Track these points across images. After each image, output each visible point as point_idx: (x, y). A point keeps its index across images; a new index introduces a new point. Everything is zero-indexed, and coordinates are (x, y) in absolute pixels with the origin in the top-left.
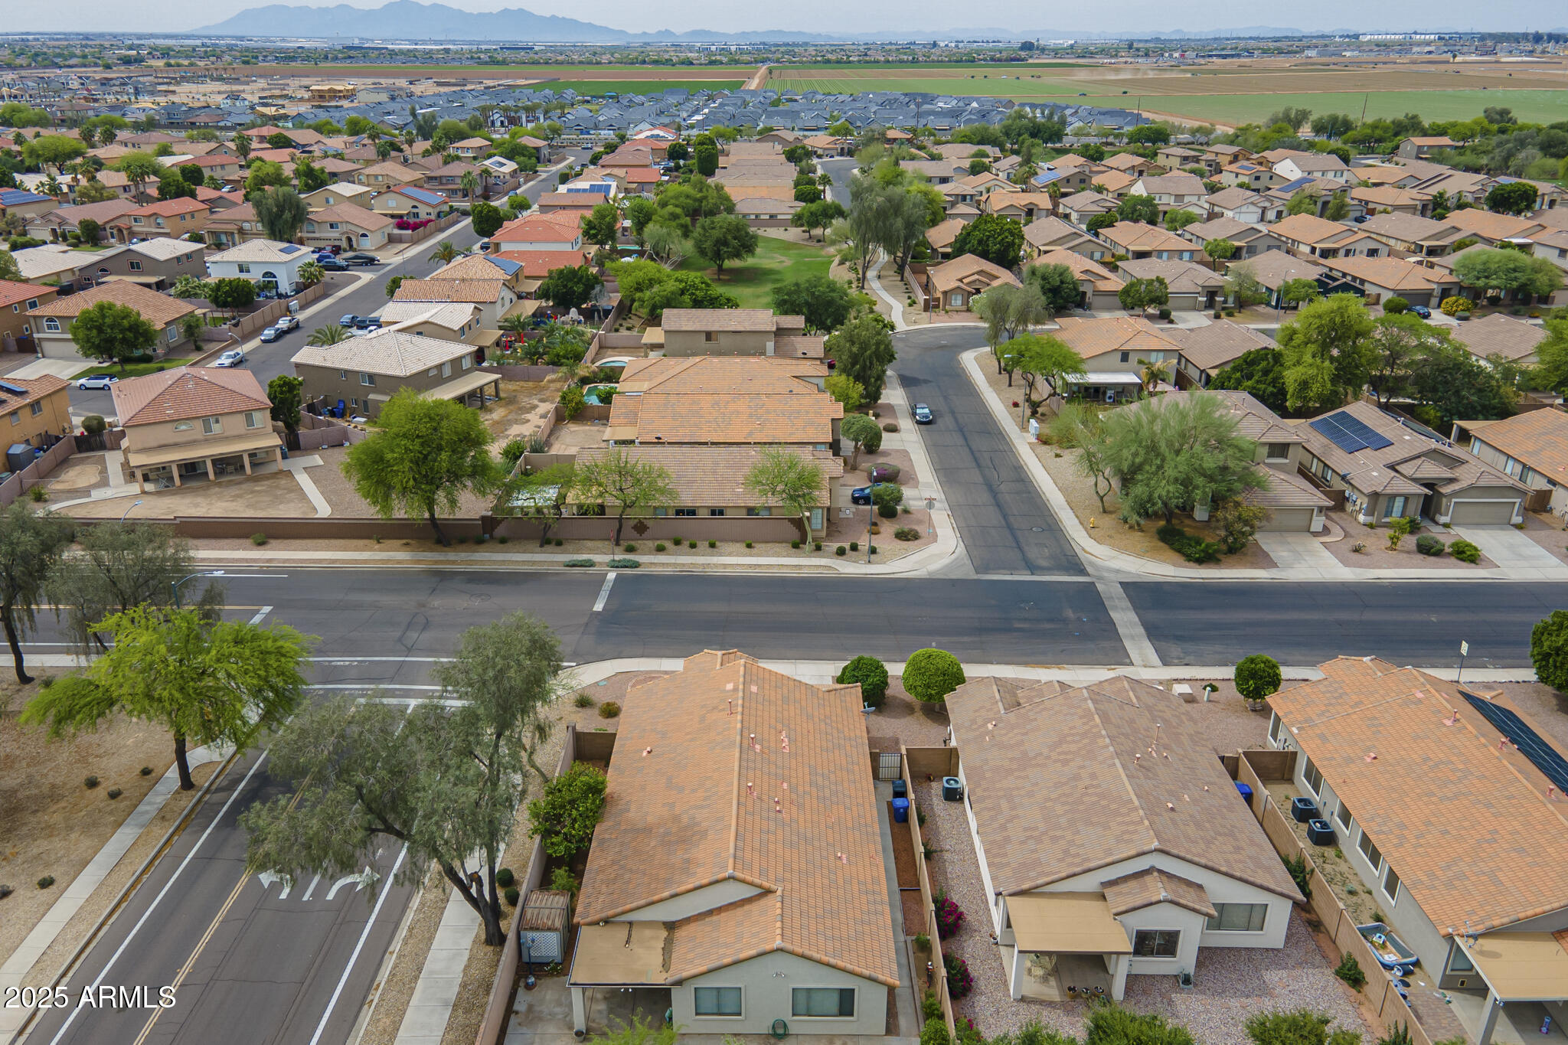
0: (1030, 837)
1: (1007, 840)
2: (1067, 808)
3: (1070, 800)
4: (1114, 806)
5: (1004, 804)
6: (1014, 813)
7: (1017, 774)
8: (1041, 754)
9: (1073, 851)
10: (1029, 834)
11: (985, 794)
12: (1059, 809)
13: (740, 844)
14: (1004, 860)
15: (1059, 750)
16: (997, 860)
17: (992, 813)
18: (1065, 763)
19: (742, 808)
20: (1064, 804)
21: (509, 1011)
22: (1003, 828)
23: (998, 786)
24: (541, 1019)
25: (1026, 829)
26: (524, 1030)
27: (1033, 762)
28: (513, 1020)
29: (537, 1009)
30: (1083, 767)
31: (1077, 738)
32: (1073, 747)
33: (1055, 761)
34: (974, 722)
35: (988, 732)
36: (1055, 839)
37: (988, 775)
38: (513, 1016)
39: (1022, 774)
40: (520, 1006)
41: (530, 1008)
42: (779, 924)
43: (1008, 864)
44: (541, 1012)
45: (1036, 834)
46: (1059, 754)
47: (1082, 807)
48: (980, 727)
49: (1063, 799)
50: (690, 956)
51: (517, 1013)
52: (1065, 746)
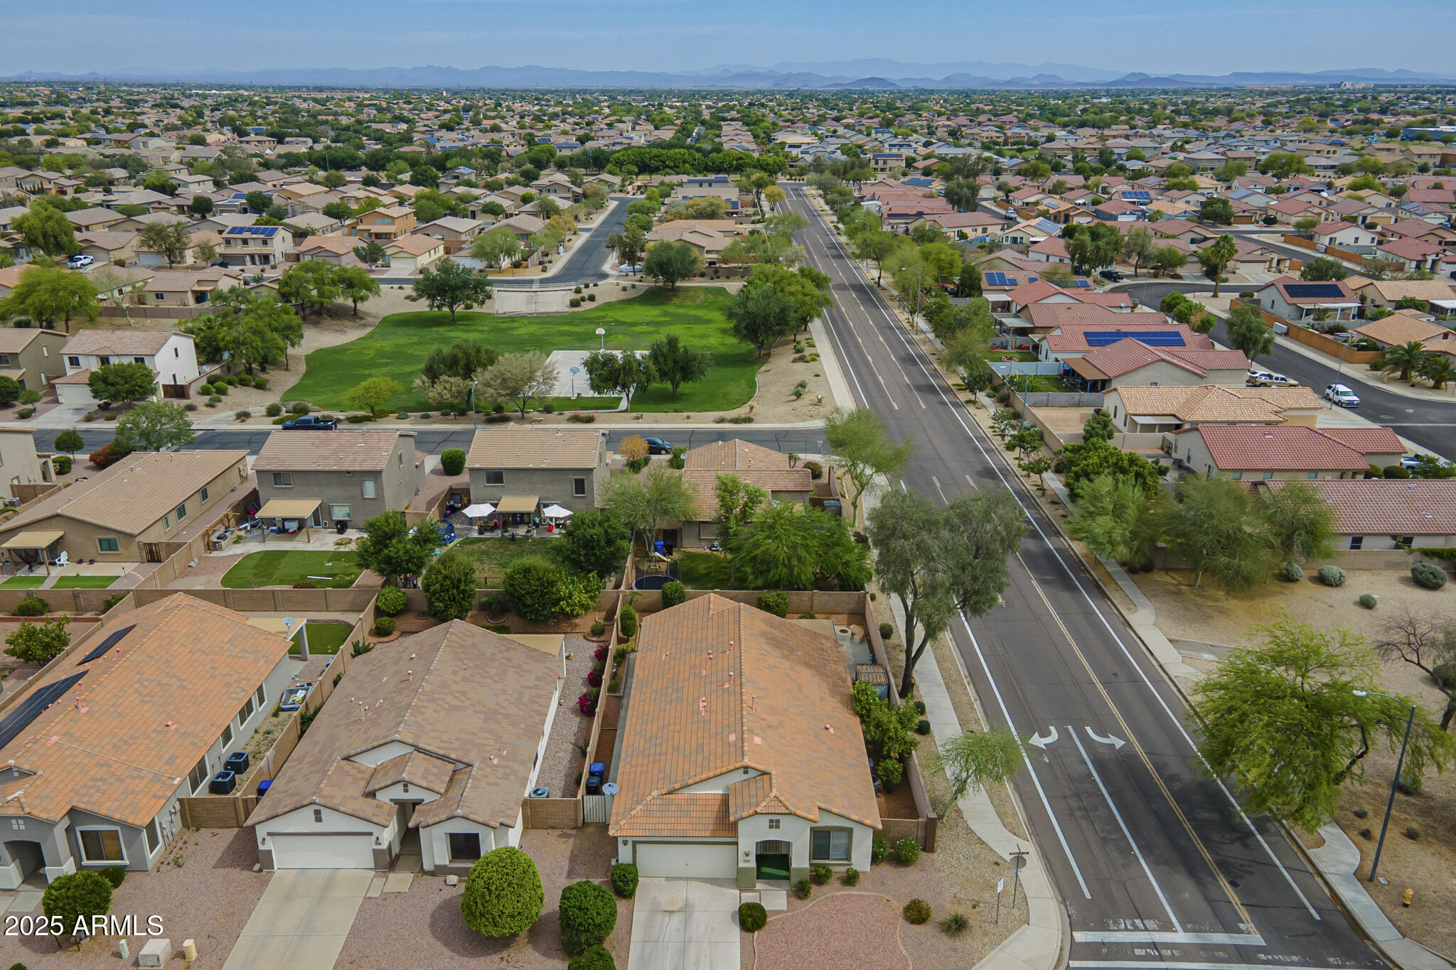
0: (522, 670)
1: (537, 679)
2: (487, 669)
3: (481, 671)
4: (460, 650)
5: (526, 699)
6: (523, 690)
7: (503, 711)
8: (475, 711)
9: (503, 647)
10: (522, 673)
11: (533, 714)
15: (460, 704)
16: (552, 673)
17: (537, 699)
18: (464, 693)
20: (487, 672)
22: (535, 687)
25: (522, 676)
27: (485, 710)
30: (455, 682)
34: (506, 776)
35: (501, 756)
36: (509, 660)
37: (523, 726)
39: (498, 708)
46: (462, 701)
48: (503, 767)
52: (455, 703)
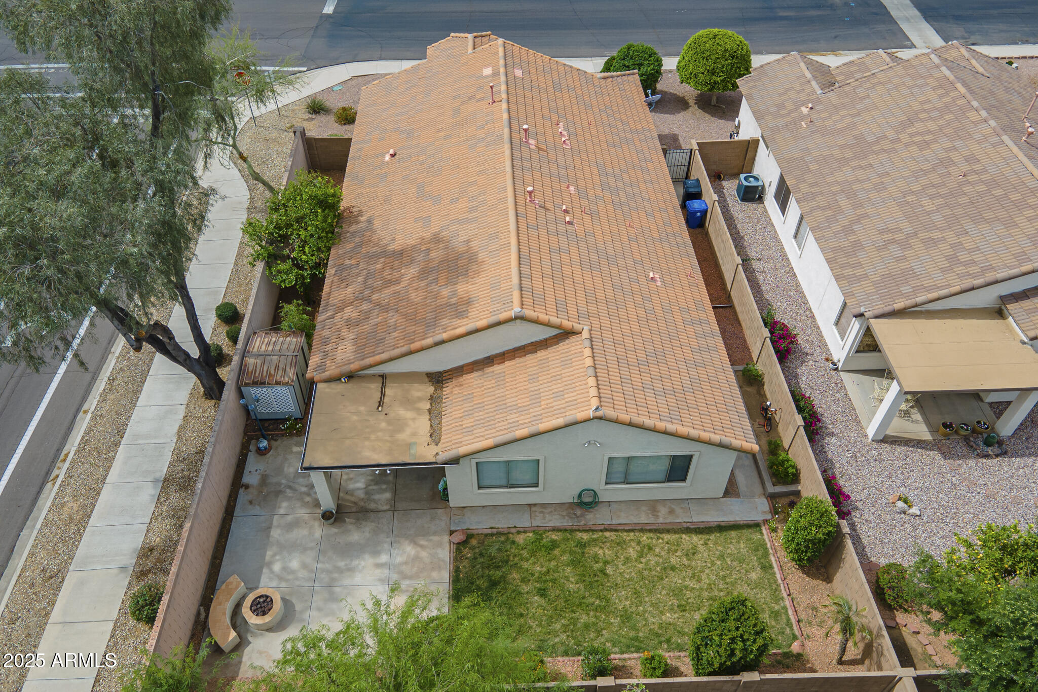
0: (893, 241)
1: (857, 246)
2: (940, 201)
3: (943, 192)
5: (843, 202)
6: (860, 211)
7: (854, 163)
8: (885, 137)
9: (963, 257)
10: (888, 236)
11: (815, 190)
12: (928, 205)
13: (525, 269)
14: (859, 272)
15: (911, 131)
16: (848, 272)
17: (829, 213)
19: (522, 221)
20: (932, 197)
21: (237, 484)
22: (848, 230)
23: (830, 179)
24: (278, 493)
25: (882, 232)
26: (256, 510)
27: (875, 148)
28: (243, 497)
29: (273, 480)
31: (935, 114)
32: (932, 126)
33: (907, 145)
34: (781, 106)
36: (930, 243)
37: (813, 167)
38: (242, 491)
39: (863, 163)
40: (251, 478)
41: (264, 479)
42: (592, 381)
43: (866, 276)
44: (280, 484)
45: (899, 236)
46: (911, 135)
47: (963, 200)
48: (790, 112)
49: (932, 191)
50: (467, 423)
51: (247, 487)
52: (919, 126)
